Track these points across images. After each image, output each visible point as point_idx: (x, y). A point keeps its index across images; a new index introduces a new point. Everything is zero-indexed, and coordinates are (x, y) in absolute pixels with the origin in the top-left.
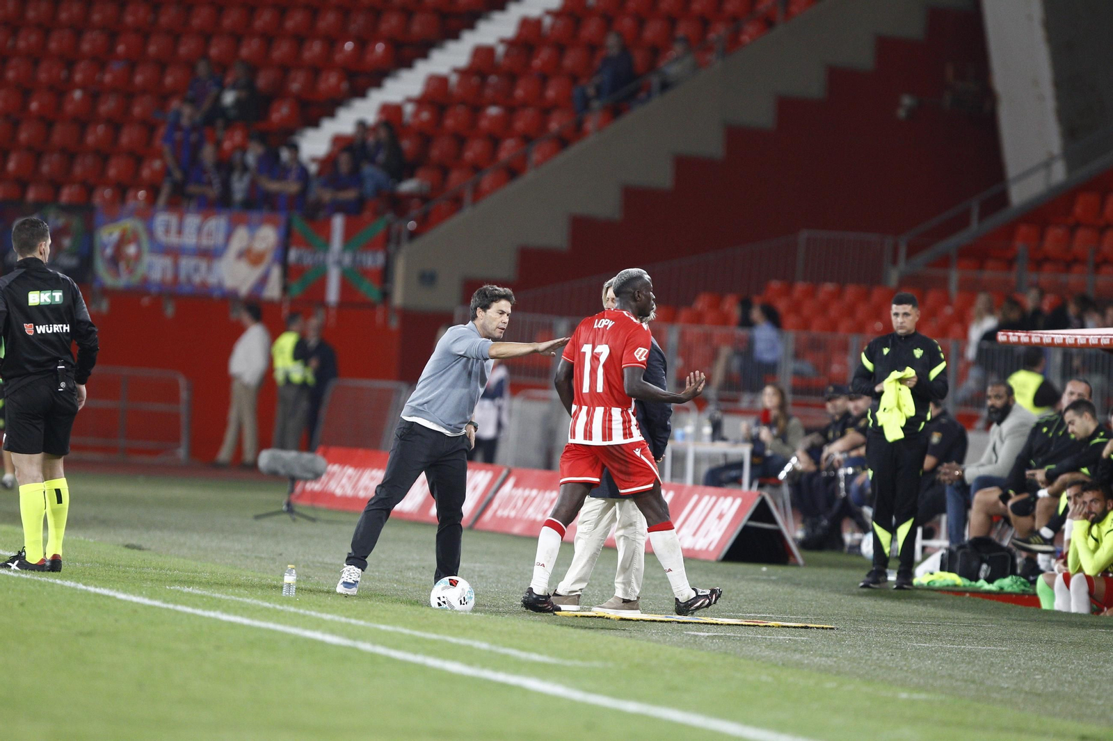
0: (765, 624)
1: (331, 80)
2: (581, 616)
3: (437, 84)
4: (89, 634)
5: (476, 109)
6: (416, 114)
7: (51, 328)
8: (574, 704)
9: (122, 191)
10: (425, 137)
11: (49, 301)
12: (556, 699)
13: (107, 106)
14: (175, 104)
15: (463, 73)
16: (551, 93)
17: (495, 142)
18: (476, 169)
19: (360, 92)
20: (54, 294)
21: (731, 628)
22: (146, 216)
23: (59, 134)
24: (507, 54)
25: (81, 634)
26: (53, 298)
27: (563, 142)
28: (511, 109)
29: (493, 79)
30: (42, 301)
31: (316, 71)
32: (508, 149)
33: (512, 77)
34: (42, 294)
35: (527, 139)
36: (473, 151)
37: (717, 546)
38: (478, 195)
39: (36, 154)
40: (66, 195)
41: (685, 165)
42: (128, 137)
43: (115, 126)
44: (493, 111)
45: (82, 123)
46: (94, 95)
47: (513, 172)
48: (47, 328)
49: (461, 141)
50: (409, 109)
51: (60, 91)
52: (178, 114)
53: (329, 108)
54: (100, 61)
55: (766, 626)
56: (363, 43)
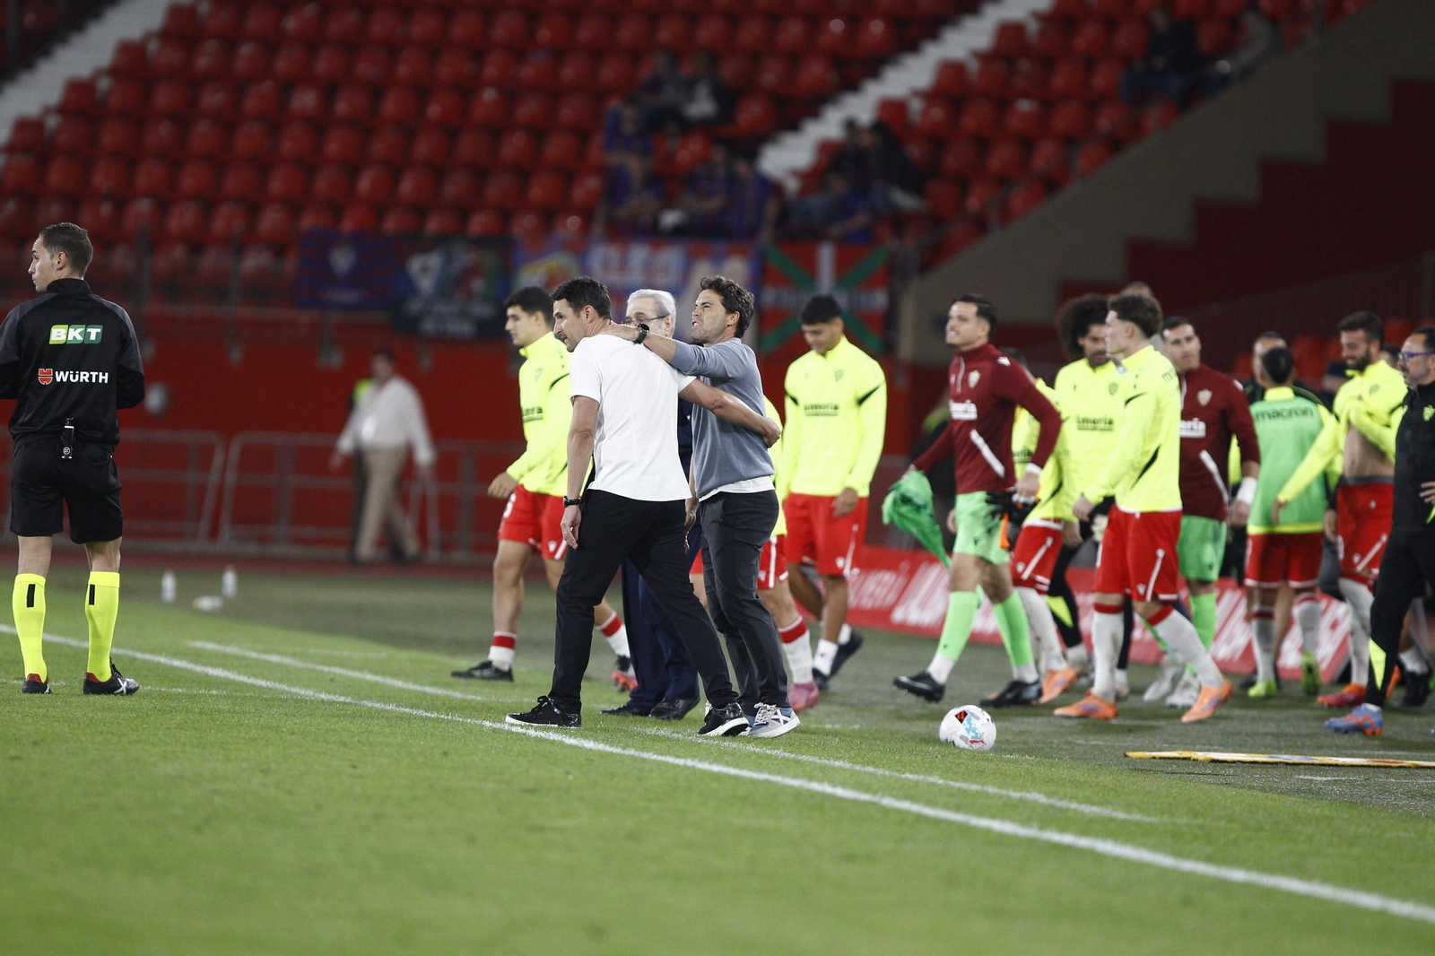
0: (1399, 765)
1: (815, 71)
2: (1161, 758)
3: (952, 73)
4: (533, 791)
5: (1002, 103)
6: (925, 112)
7: (77, 376)
8: (1164, 872)
9: (548, 217)
10: (937, 140)
11: (80, 338)
12: (1140, 865)
13: (528, 109)
14: (614, 104)
15: (984, 57)
16: (1099, 81)
17: (1027, 144)
18: (1004, 181)
19: (851, 85)
20: (89, 330)
21: (1355, 770)
22: (579, 249)
23: (468, 146)
24: (1042, 33)
25: (525, 791)
26: (87, 335)
27: (1115, 144)
28: (1048, 103)
29: (1024, 65)
30: (70, 338)
31: (794, 58)
32: (1045, 154)
33: (1047, 61)
34: (71, 330)
35: (1069, 142)
36: (1000, 158)
37: (1330, 665)
38: (1006, 215)
39: (437, 171)
40: (478, 224)
41: (1274, 172)
42: (555, 148)
43: (538, 133)
44: (1025, 106)
45: (496, 131)
46: (510, 95)
47: (1051, 184)
48: (71, 376)
49: (983, 144)
50: (916, 106)
51: (466, 90)
52: (618, 119)
53: (811, 106)
54: (518, 51)
55: (1400, 767)
56: (855, 22)
